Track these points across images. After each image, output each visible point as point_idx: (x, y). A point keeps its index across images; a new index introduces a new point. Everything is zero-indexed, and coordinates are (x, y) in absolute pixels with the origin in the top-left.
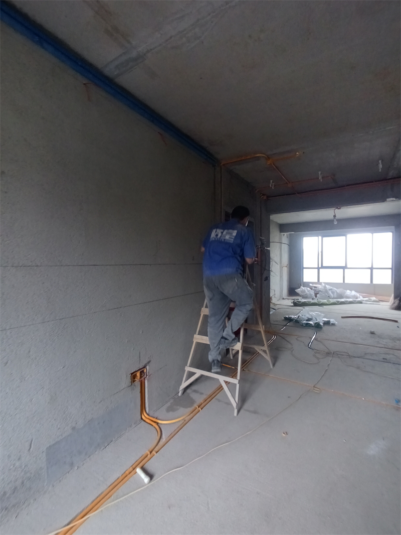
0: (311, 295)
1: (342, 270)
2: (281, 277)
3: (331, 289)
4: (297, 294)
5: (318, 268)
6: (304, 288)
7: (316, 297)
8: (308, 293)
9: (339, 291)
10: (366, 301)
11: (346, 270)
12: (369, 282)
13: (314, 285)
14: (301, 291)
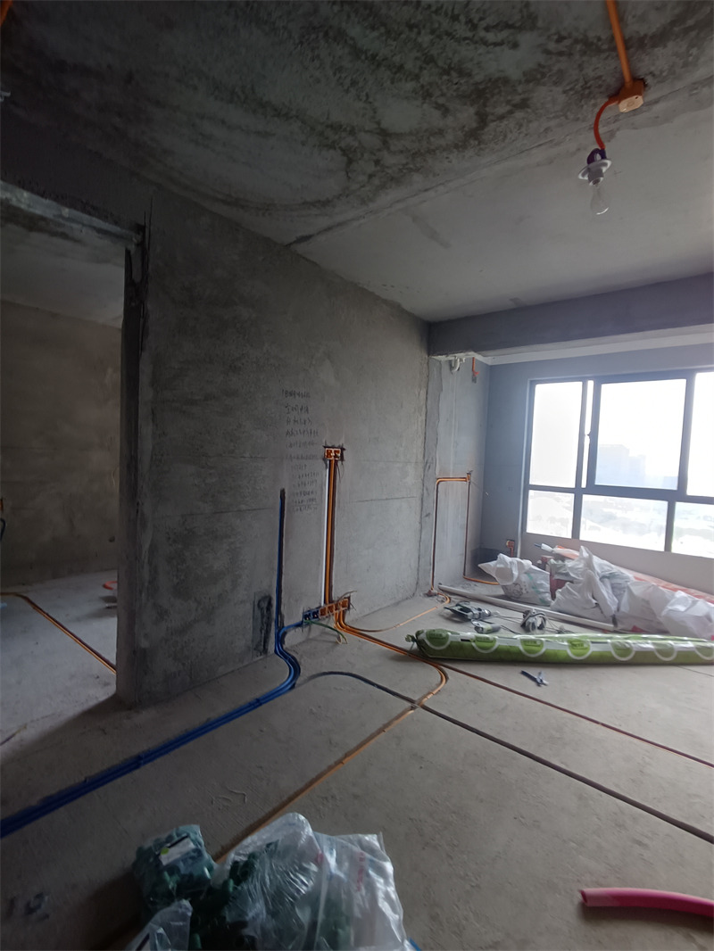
0: (535, 586)
1: (664, 505)
5: (578, 492)
6: (508, 559)
8: (524, 578)
11: (679, 506)
13: (558, 550)
14: (499, 570)
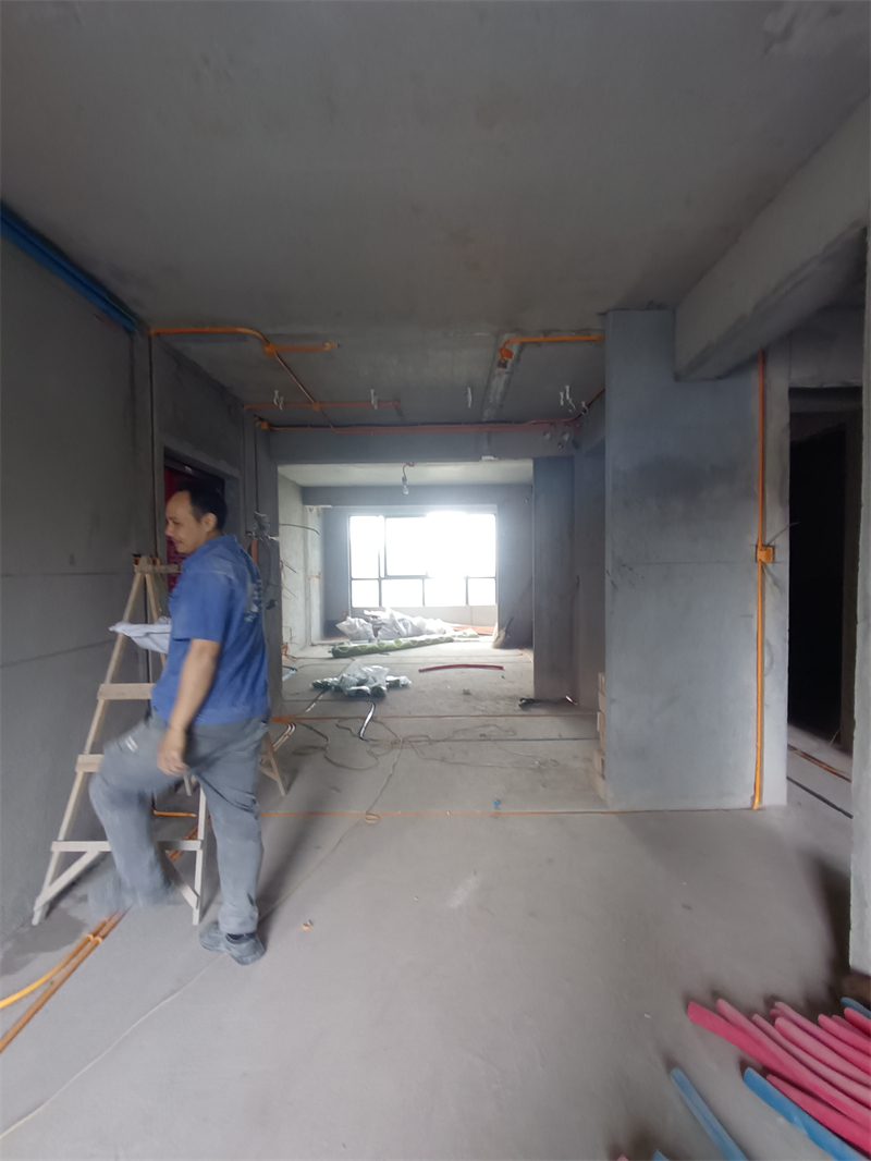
0: (366, 632)
1: (421, 581)
2: (307, 598)
3: (402, 620)
4: (340, 634)
5: (380, 580)
6: (353, 620)
7: (376, 635)
8: (361, 629)
9: (416, 621)
10: (459, 636)
11: (426, 582)
12: (464, 604)
13: (373, 613)
14: (349, 627)
